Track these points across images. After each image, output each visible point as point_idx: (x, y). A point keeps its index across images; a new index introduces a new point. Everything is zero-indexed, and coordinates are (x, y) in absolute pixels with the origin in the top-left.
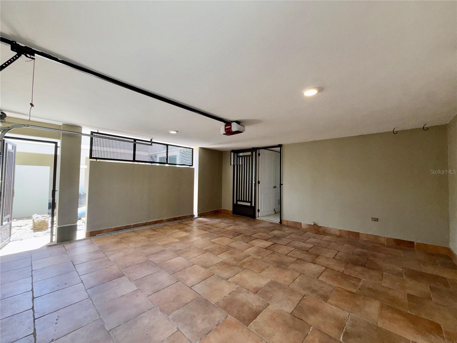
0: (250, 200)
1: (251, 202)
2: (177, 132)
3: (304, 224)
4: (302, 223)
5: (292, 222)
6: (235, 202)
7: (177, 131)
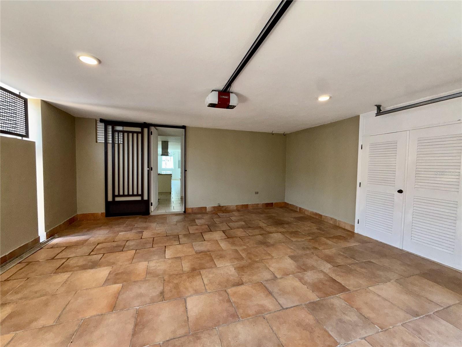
0: (140, 193)
1: (142, 195)
2: (100, 62)
3: (209, 207)
4: (207, 207)
5: (197, 208)
6: (110, 199)
7: (101, 60)
